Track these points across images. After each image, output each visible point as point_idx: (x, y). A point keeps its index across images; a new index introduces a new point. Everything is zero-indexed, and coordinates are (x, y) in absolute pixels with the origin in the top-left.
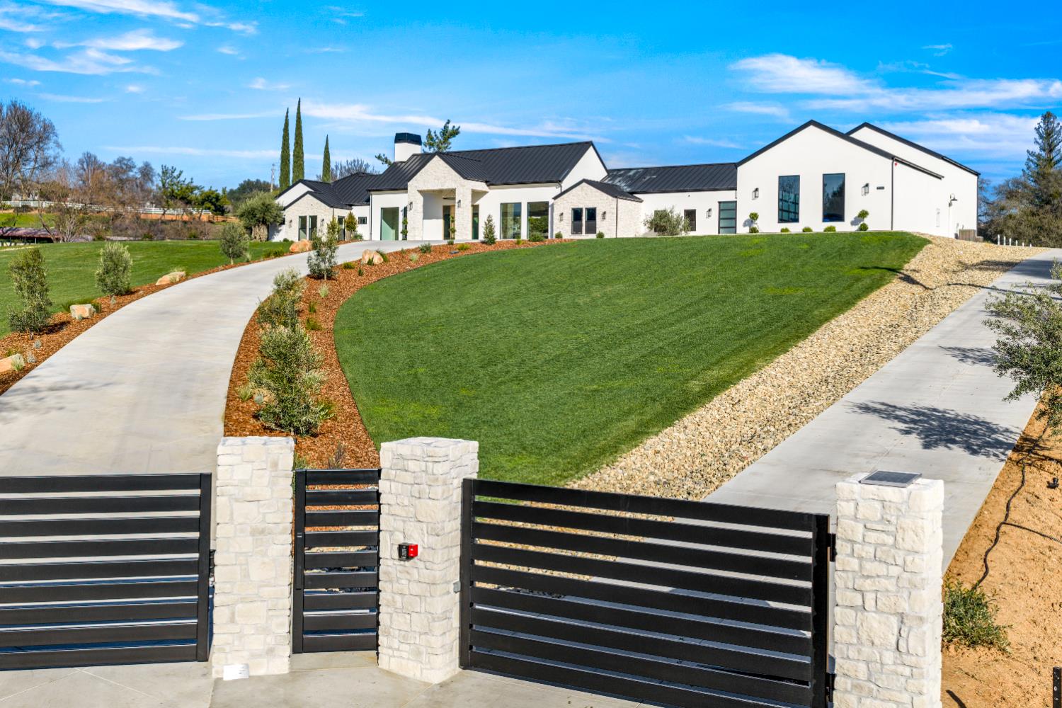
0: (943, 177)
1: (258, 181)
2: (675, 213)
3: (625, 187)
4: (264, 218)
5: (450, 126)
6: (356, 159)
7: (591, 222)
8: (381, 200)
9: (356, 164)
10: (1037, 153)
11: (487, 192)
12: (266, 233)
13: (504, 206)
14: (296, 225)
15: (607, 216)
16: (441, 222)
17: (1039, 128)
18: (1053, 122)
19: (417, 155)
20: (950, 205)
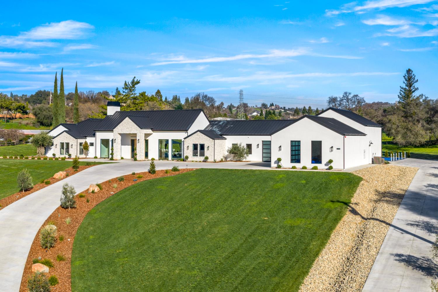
0: (367, 135)
1: (45, 91)
2: (242, 146)
3: (218, 132)
4: (43, 144)
5: (136, 80)
6: (91, 91)
7: (202, 151)
8: (101, 135)
9: (91, 93)
10: (404, 88)
11: (152, 134)
12: (44, 150)
13: (161, 141)
14: (59, 147)
15: (210, 148)
16: (129, 148)
17: (405, 76)
18: (411, 74)
19: (119, 112)
20: (370, 145)
